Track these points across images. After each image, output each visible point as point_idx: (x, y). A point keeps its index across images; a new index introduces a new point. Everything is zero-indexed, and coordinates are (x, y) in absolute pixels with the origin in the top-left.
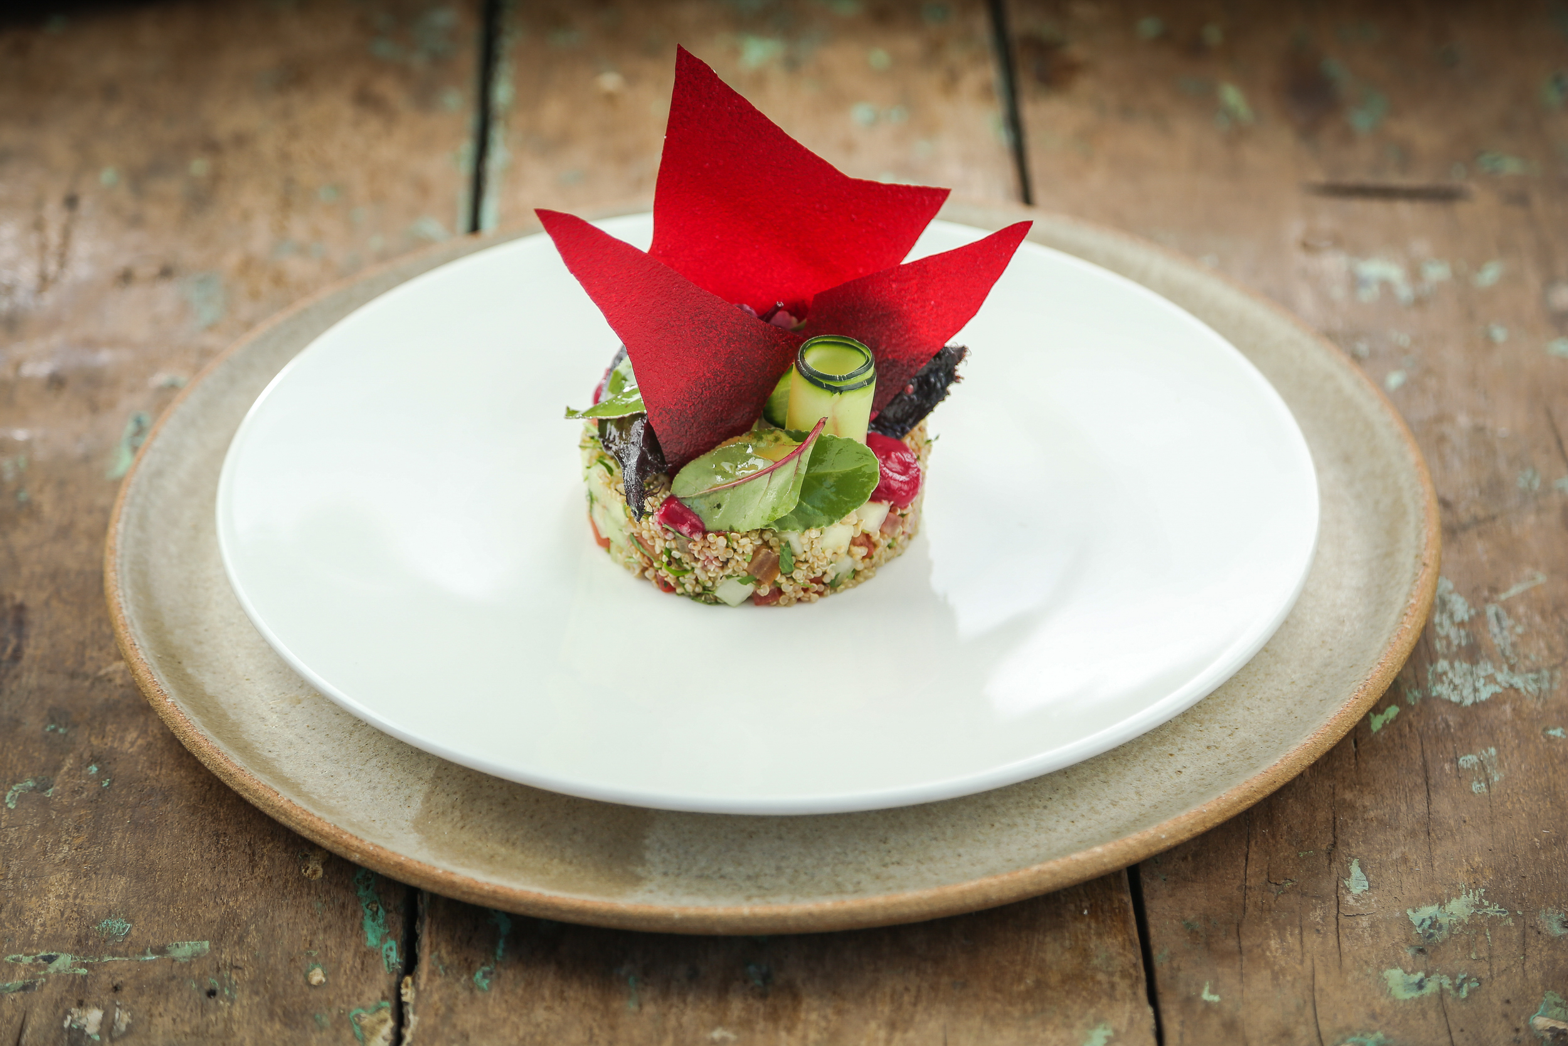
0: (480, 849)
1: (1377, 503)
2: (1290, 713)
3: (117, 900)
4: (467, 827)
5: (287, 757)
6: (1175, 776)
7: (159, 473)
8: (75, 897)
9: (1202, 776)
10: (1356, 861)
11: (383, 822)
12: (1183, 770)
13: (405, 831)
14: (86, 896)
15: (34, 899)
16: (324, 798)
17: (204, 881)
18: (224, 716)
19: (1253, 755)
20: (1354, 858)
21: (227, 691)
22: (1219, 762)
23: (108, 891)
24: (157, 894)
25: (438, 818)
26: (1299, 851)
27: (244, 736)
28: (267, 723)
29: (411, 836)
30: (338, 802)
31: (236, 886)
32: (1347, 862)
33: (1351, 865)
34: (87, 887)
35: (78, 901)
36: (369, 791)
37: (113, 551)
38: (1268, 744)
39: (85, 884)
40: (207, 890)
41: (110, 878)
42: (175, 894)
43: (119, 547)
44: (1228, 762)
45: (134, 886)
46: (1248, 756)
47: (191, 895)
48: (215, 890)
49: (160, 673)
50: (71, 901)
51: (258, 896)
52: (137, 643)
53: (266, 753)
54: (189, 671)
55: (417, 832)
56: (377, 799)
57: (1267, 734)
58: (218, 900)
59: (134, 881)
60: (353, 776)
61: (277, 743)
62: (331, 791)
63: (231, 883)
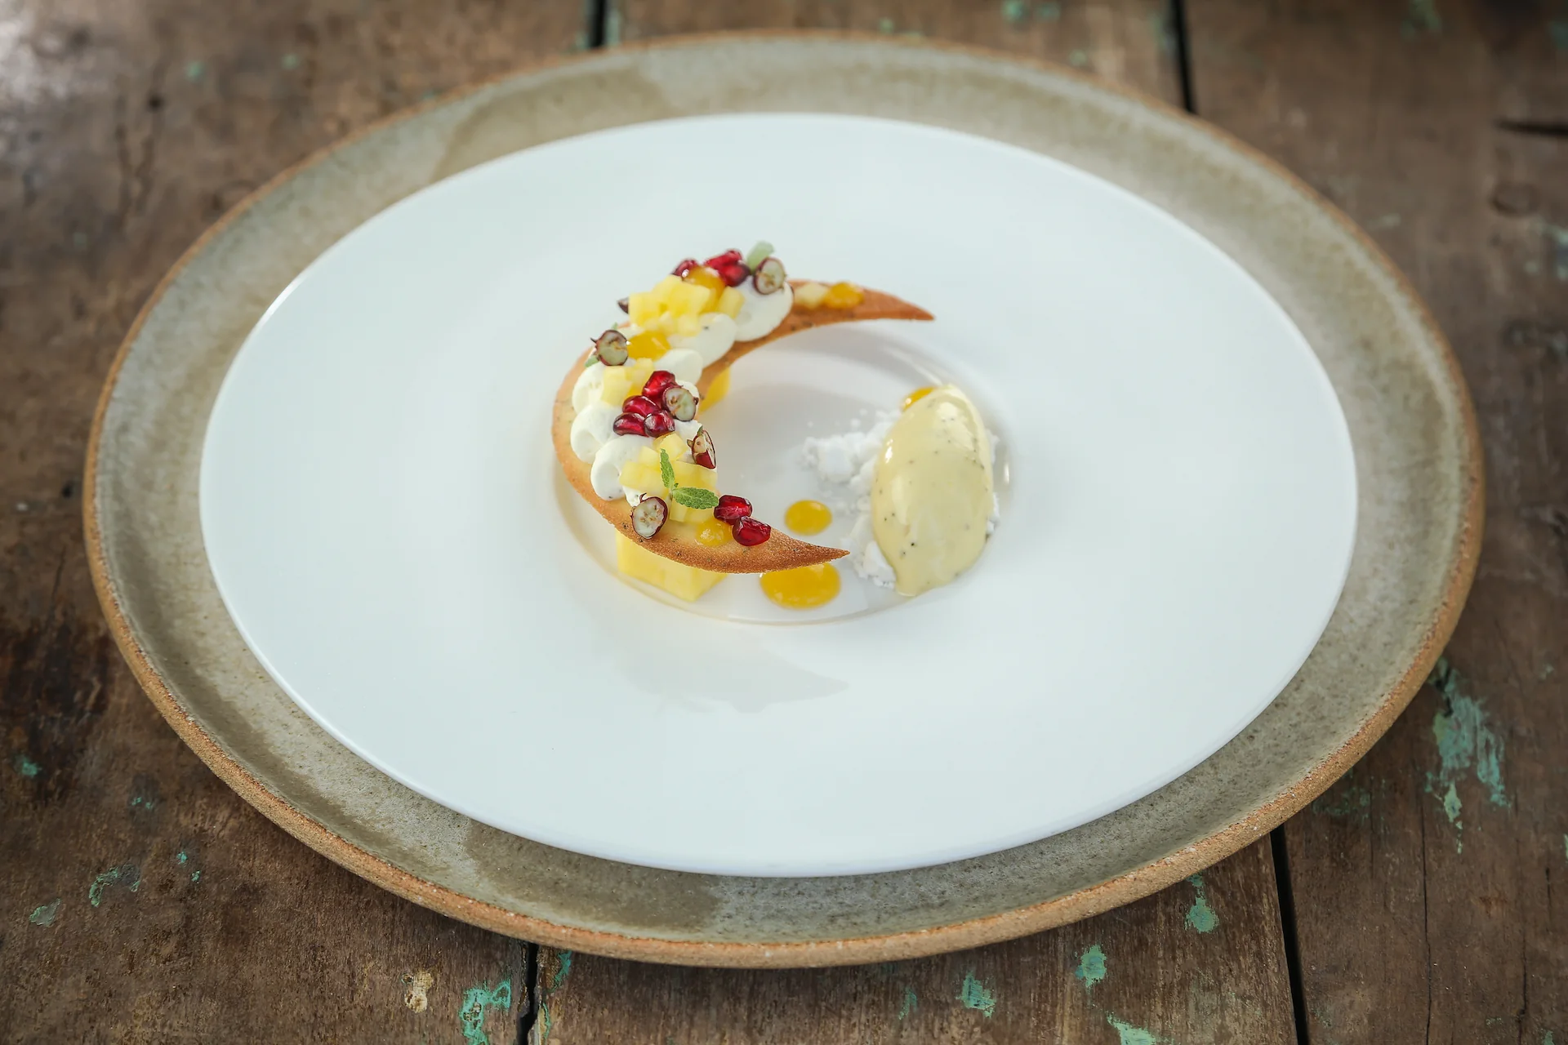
0: (542, 874)
1: (1407, 398)
2: (1355, 659)
3: (208, 1031)
4: (525, 848)
5: (320, 772)
6: (1247, 742)
7: (124, 429)
8: (163, 1026)
9: (1275, 742)
10: (1549, 1033)
11: (434, 847)
12: (1255, 735)
13: (460, 857)
14: (175, 1024)
15: (119, 1026)
16: (368, 822)
17: (300, 1008)
18: (245, 726)
19: (1325, 713)
20: (1547, 1029)
21: (242, 694)
22: (1290, 722)
23: (199, 1018)
24: (250, 1024)
25: (492, 838)
26: (1487, 1018)
27: (271, 750)
28: (290, 731)
29: (468, 863)
30: (383, 825)
31: (335, 1016)
32: (1540, 1034)
33: (1544, 1038)
34: (176, 1012)
35: (166, 1030)
36: (413, 809)
37: (96, 535)
38: (1339, 700)
39: (174, 1007)
40: (304, 1021)
41: (200, 1001)
42: (270, 1024)
43: (100, 528)
44: (1300, 722)
45: (226, 1013)
46: (1320, 715)
47: (287, 1028)
48: (312, 1021)
49: (172, 684)
50: (159, 1030)
51: (358, 1031)
52: (142, 649)
53: (297, 770)
54: (199, 671)
55: (473, 857)
56: (423, 819)
57: (1335, 686)
58: (315, 1034)
59: (226, 1006)
60: (393, 791)
61: (306, 755)
62: (373, 812)
63: (329, 1013)
